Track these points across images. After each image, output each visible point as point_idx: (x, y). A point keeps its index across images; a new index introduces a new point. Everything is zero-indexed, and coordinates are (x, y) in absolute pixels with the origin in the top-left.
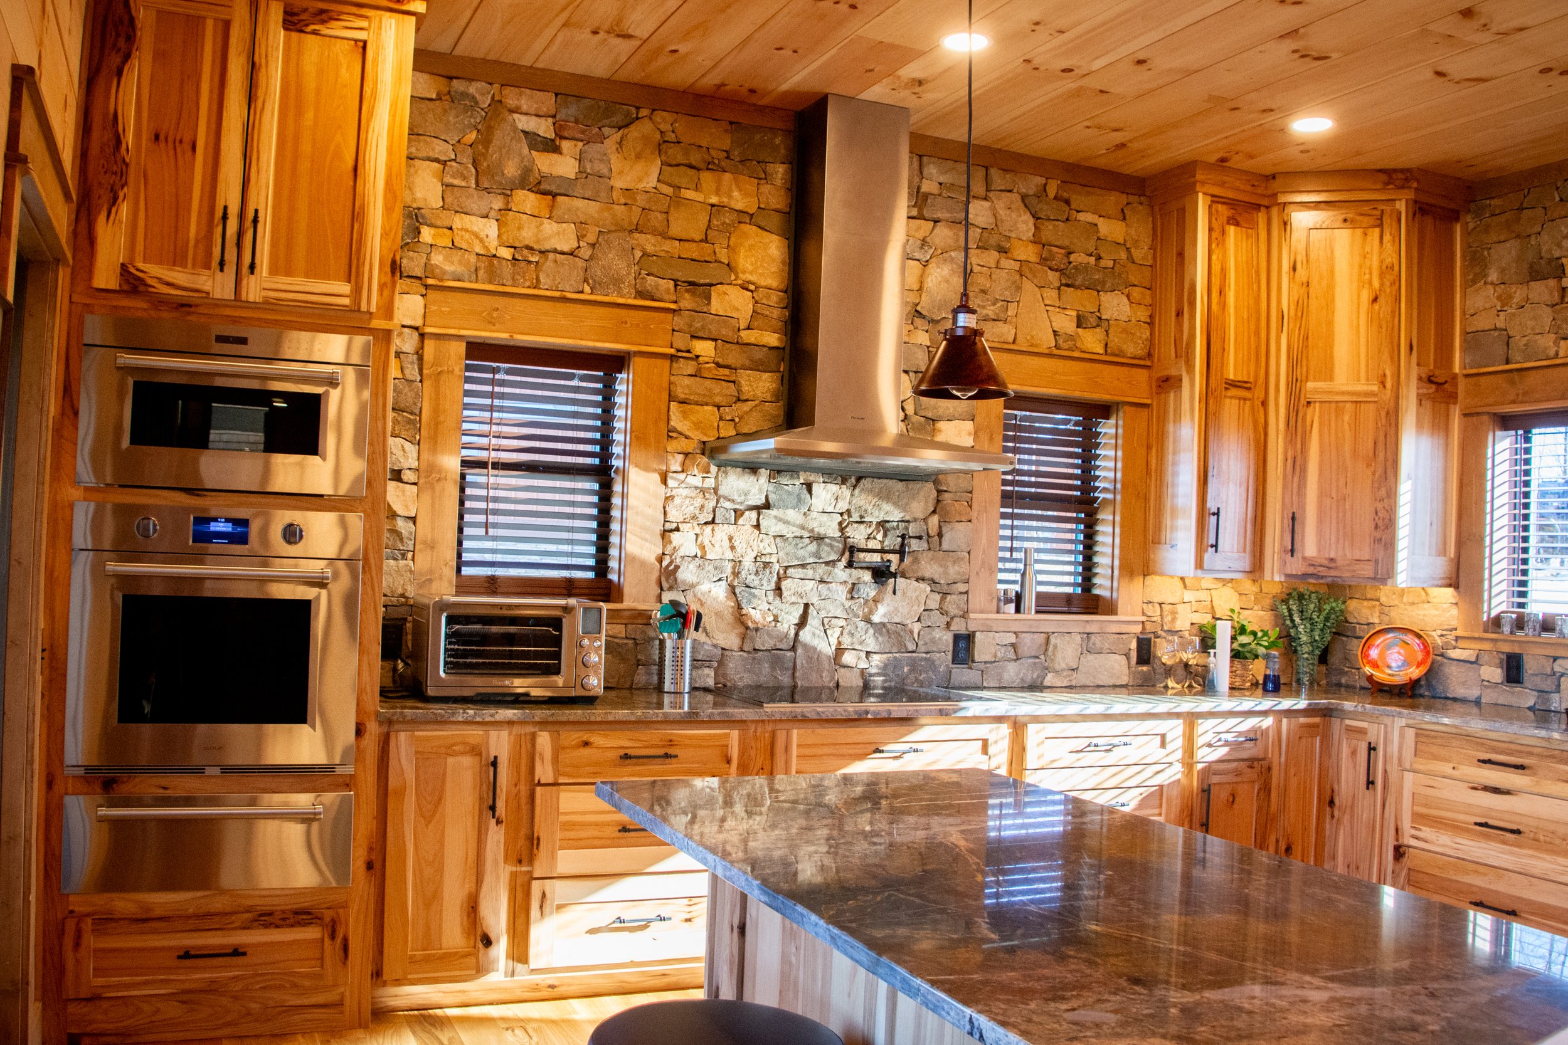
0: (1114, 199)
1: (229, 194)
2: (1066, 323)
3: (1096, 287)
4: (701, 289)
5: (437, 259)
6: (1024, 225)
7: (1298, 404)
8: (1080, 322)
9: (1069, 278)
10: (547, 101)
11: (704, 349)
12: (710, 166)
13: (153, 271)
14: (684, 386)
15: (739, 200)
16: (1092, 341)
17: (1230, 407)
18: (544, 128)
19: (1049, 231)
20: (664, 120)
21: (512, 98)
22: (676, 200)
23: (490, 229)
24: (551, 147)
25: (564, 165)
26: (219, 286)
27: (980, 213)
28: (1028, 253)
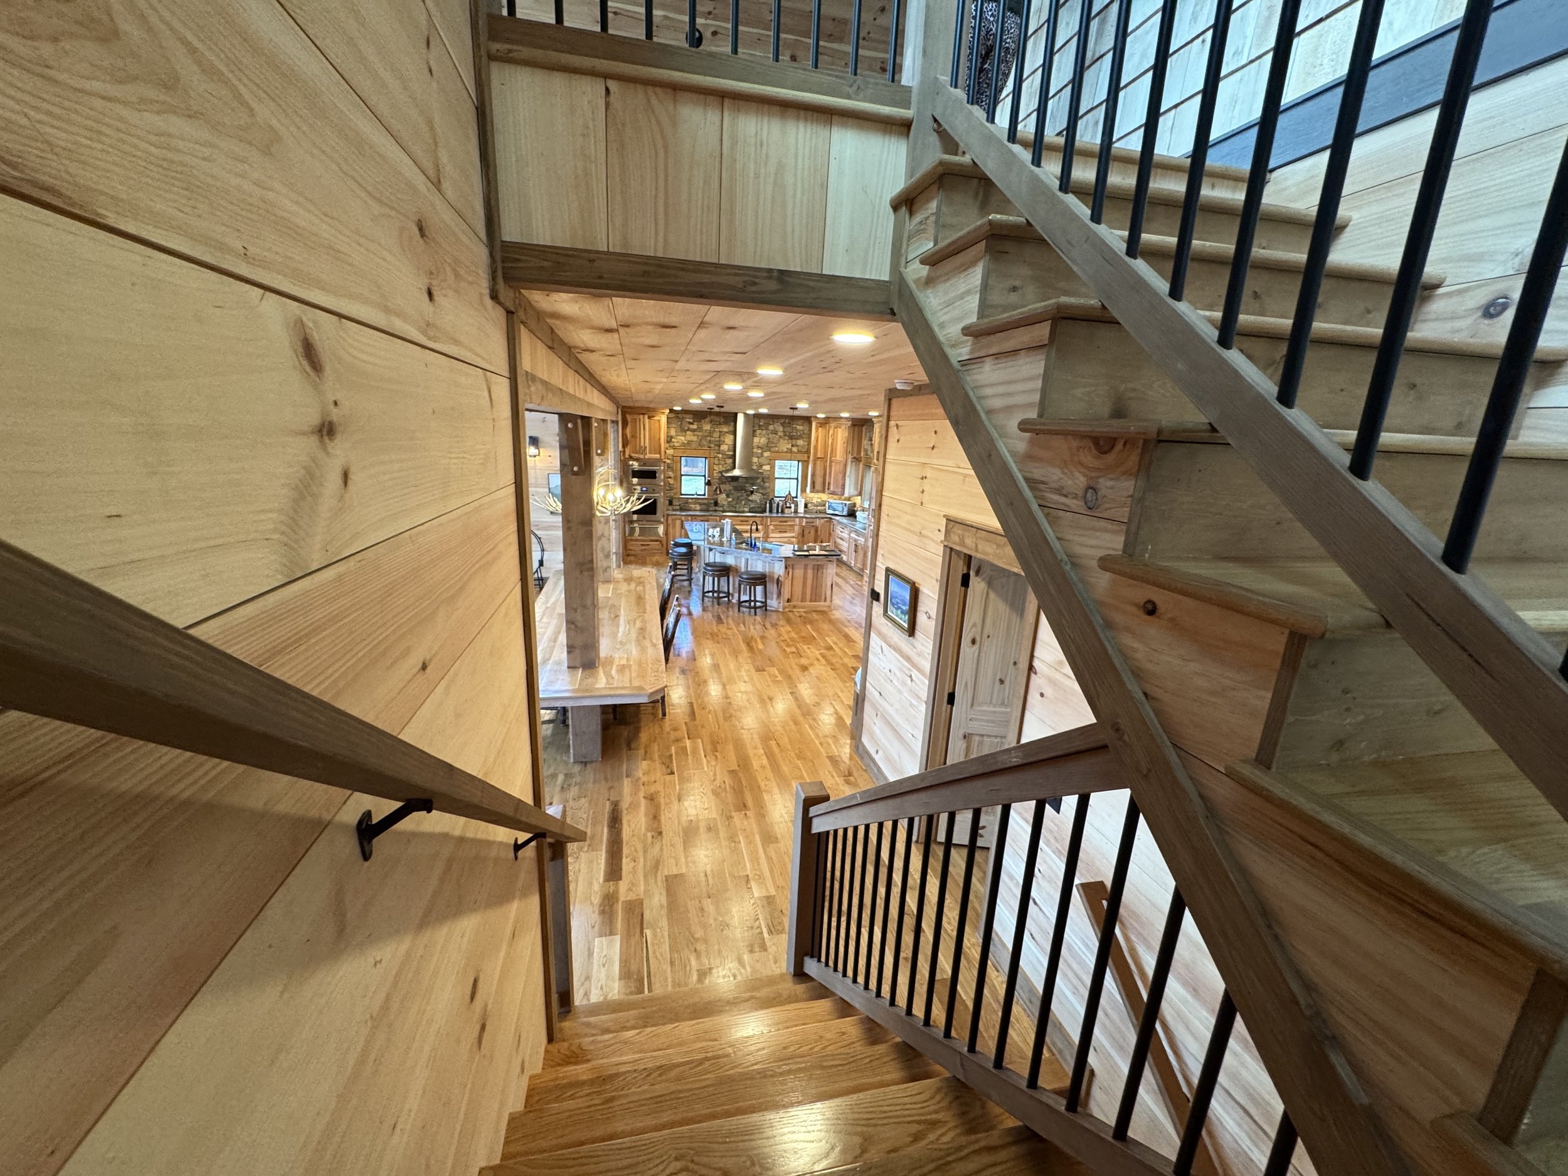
0: (800, 422)
1: (642, 444)
2: (789, 446)
3: (796, 439)
4: (719, 446)
5: (676, 444)
6: (781, 429)
7: (831, 462)
8: (792, 446)
9: (791, 438)
10: (691, 416)
11: (720, 456)
12: (720, 424)
13: (633, 455)
14: (717, 462)
15: (725, 430)
16: (795, 449)
17: (818, 462)
18: (691, 421)
19: (786, 430)
20: (712, 417)
21: (685, 416)
22: (714, 431)
23: (683, 438)
24: (692, 424)
25: (694, 427)
26: (641, 456)
27: (771, 427)
28: (781, 434)
